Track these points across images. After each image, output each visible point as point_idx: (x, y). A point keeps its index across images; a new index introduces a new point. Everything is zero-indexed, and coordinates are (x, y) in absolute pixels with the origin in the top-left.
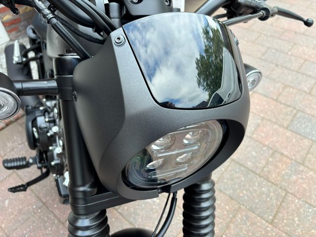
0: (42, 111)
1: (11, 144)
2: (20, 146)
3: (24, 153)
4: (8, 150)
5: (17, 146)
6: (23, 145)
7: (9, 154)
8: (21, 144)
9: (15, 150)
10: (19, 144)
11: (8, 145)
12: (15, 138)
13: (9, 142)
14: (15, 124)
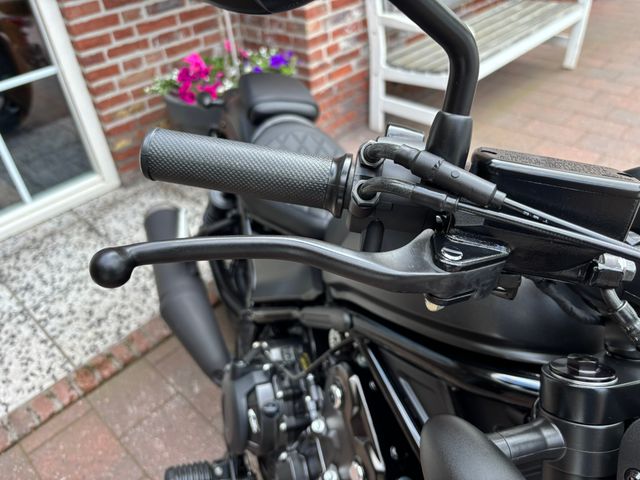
0: (266, 373)
1: (135, 408)
2: (155, 414)
3: (163, 430)
4: (131, 423)
5: (148, 413)
6: (160, 411)
7: (133, 430)
8: (155, 410)
9: (145, 422)
10: (153, 411)
11: (130, 410)
12: (143, 394)
13: (131, 404)
14: (141, 363)
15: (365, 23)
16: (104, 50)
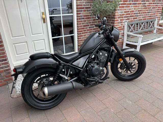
15: (124, 33)
16: (81, 33)
